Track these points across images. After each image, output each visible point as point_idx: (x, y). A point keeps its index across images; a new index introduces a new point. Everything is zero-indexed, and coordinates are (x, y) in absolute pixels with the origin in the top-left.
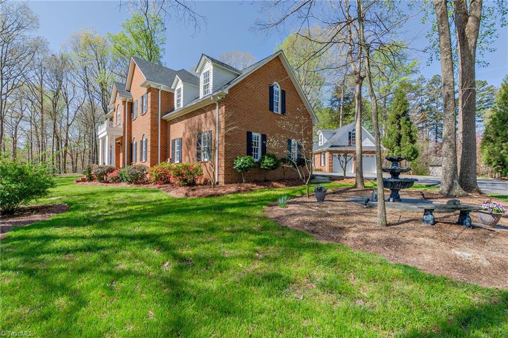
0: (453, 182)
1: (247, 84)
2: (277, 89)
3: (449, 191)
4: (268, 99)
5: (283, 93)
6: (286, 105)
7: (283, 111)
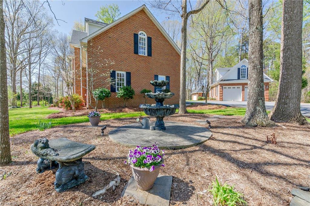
0: (255, 110)
1: (111, 35)
2: (143, 36)
3: (249, 120)
4: (133, 45)
5: (149, 39)
6: (152, 48)
7: (150, 54)
